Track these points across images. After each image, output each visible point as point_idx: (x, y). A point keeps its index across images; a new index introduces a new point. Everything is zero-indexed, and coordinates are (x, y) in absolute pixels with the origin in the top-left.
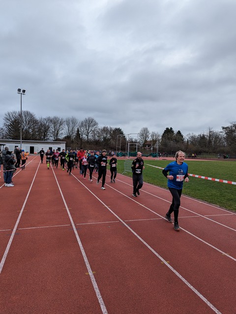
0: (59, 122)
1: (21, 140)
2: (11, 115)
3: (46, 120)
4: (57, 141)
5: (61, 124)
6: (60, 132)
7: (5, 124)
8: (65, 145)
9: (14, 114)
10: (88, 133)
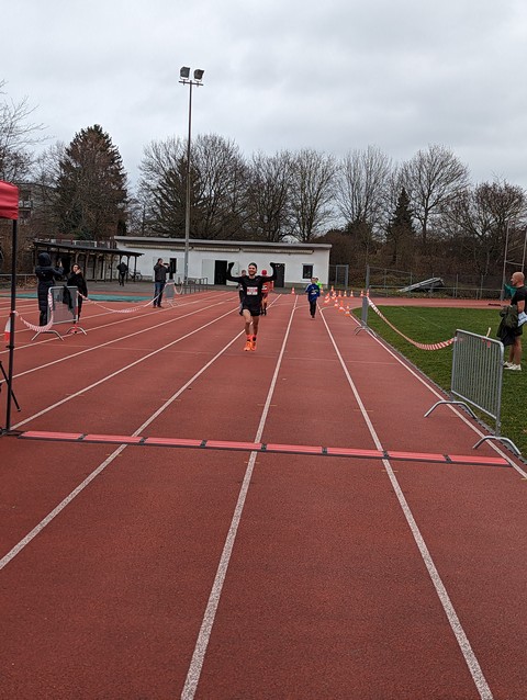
0: (319, 170)
1: (190, 241)
2: (162, 155)
3: (274, 164)
4: (310, 242)
5: (327, 178)
6: (321, 210)
7: (144, 184)
8: (328, 254)
9: (172, 150)
10: (427, 210)
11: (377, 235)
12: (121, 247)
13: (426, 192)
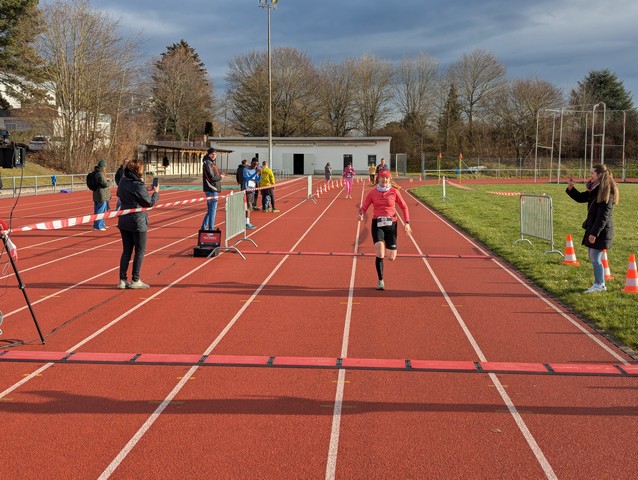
1: (271, 138)
3: (341, 70)
4: (372, 135)
6: (381, 108)
7: (230, 92)
8: (387, 146)
10: (472, 104)
11: (430, 127)
12: (214, 145)
13: (471, 89)
